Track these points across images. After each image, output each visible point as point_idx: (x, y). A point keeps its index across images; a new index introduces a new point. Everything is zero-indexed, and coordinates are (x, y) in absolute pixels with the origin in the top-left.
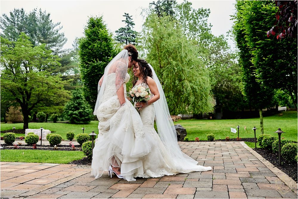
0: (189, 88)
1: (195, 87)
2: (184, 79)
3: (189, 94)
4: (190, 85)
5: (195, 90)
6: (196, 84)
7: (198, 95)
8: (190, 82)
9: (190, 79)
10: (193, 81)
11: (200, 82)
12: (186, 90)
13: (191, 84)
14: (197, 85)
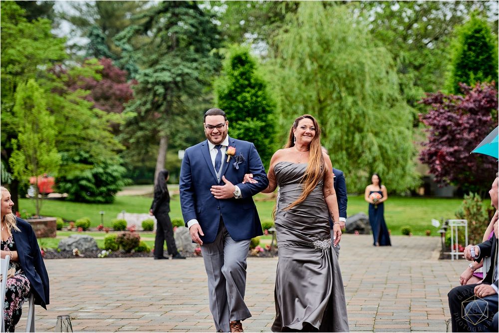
0: (375, 148)
1: (384, 144)
2: (368, 131)
3: (375, 160)
4: (378, 142)
5: (384, 151)
6: (387, 139)
7: (389, 160)
8: (376, 134)
9: (376, 129)
10: (382, 135)
11: (393, 135)
12: (370, 149)
13: (378, 139)
14: (388, 142)
